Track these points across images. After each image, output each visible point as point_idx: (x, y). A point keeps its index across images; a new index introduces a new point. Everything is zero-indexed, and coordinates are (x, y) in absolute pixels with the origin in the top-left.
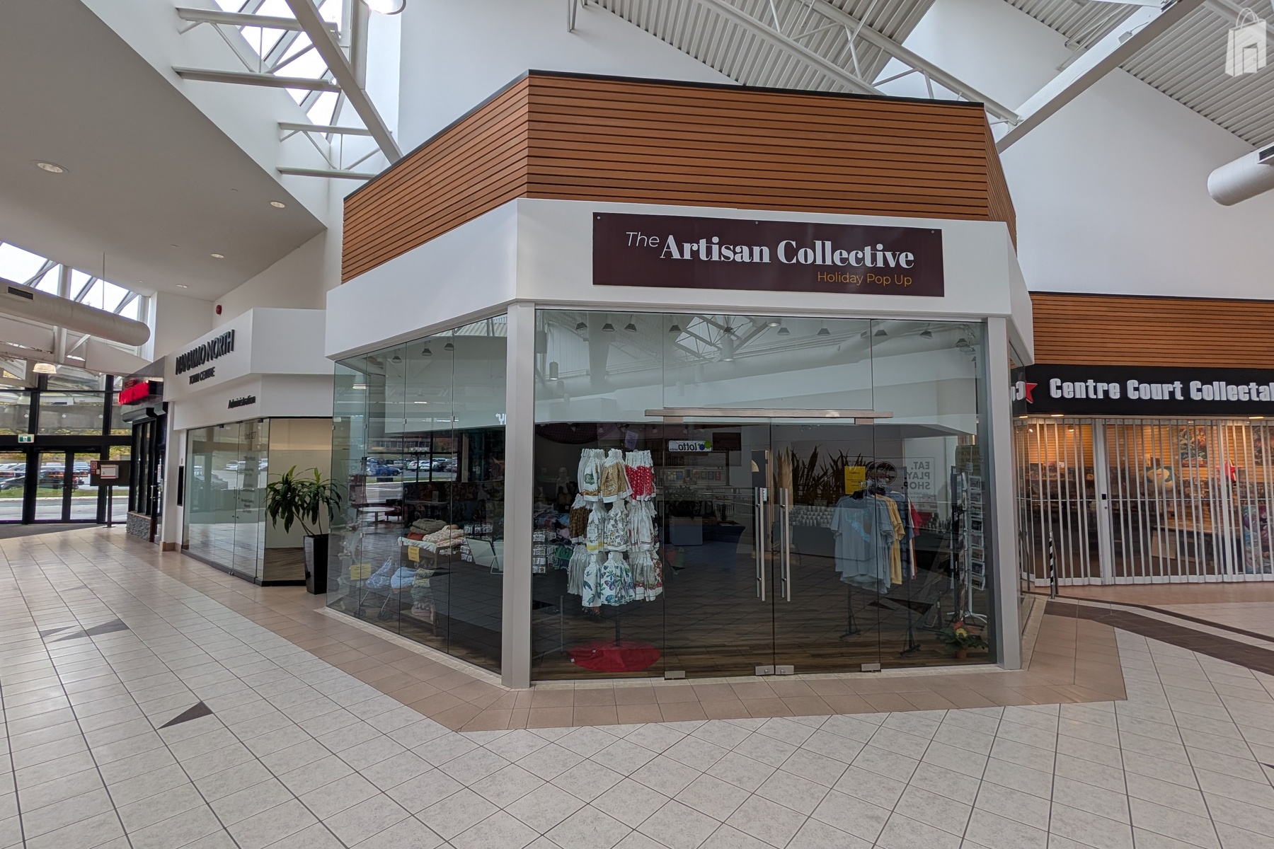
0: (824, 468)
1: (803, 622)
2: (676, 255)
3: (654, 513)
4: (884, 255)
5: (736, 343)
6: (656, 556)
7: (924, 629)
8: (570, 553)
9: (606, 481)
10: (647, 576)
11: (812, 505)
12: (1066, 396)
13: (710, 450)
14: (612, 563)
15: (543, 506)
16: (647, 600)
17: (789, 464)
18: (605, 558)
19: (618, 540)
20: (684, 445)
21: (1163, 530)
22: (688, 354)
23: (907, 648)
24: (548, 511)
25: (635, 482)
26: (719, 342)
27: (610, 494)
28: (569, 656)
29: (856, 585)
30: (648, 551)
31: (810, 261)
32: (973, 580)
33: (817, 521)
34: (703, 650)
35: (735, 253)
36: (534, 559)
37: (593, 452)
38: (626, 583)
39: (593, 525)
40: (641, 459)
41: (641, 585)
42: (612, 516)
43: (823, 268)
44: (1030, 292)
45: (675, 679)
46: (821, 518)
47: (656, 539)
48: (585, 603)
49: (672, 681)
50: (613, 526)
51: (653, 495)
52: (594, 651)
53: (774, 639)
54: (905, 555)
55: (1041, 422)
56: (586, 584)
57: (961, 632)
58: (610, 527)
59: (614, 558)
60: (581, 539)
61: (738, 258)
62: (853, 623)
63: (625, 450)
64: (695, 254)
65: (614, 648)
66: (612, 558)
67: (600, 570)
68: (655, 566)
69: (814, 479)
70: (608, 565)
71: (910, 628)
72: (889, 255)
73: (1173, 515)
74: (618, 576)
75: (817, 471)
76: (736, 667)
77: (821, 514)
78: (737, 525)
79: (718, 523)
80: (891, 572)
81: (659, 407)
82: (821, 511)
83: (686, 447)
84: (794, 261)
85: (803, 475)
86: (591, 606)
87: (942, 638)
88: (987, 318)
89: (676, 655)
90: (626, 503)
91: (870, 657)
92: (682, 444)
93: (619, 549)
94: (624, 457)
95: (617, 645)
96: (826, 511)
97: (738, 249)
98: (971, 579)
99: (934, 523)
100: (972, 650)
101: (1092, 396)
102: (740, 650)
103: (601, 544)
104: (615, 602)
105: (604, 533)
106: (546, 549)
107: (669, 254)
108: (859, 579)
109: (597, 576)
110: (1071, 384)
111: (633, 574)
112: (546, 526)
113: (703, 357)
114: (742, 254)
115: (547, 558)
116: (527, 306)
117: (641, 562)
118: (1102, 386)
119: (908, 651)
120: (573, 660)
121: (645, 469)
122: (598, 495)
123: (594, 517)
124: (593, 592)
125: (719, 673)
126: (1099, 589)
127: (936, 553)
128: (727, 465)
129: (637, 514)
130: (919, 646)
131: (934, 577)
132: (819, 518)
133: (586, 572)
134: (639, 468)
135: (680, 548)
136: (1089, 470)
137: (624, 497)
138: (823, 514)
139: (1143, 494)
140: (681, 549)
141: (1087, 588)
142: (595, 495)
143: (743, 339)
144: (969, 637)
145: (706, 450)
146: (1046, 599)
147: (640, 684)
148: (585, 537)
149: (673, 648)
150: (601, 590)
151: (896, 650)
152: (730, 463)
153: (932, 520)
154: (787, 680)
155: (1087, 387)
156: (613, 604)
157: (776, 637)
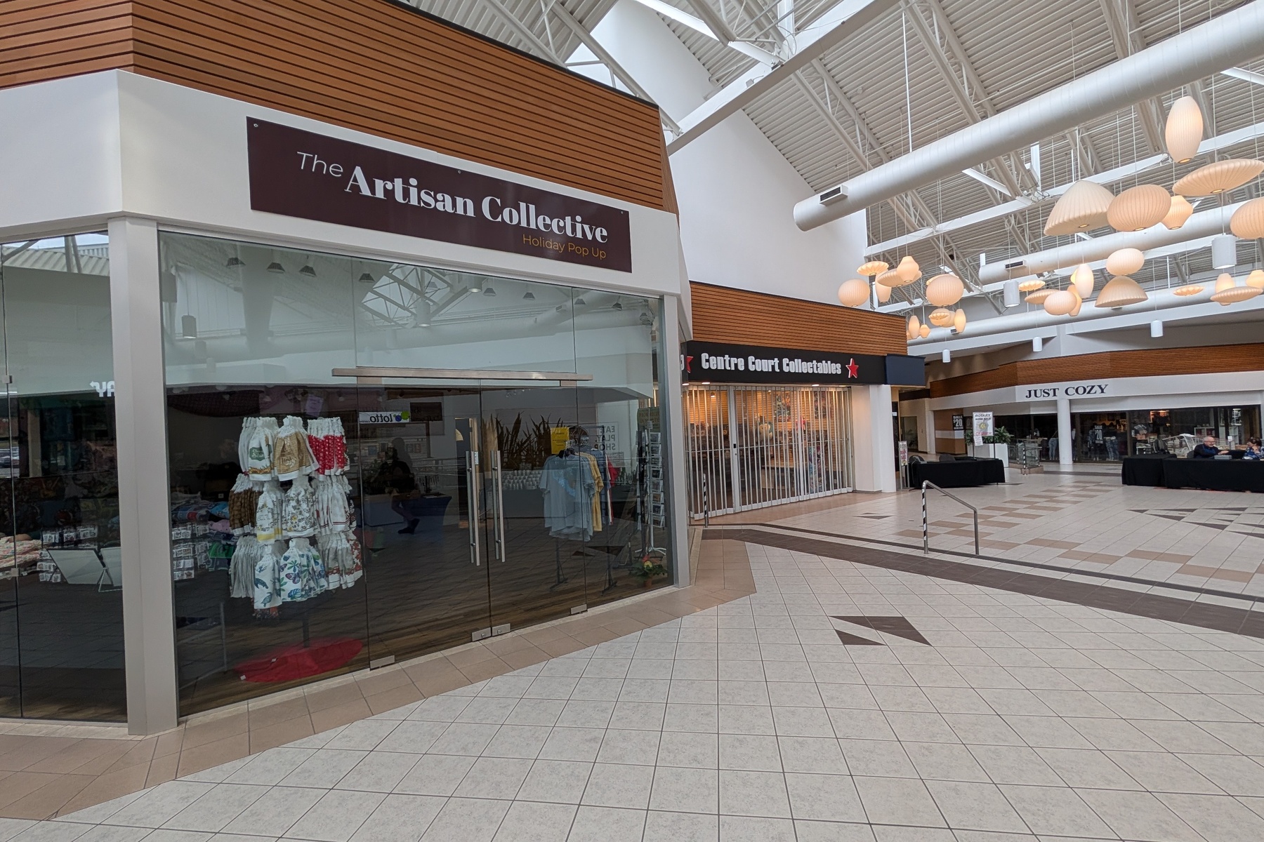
0: (527, 433)
1: (514, 582)
2: (366, 191)
3: (348, 488)
4: (582, 227)
5: (433, 308)
6: (353, 537)
7: (619, 567)
8: (230, 549)
9: (282, 455)
10: (343, 561)
11: (518, 469)
12: (712, 368)
13: (408, 421)
14: (295, 552)
15: (183, 497)
16: (344, 587)
17: (493, 431)
18: (285, 547)
19: (302, 524)
20: (377, 416)
21: (768, 468)
22: (375, 317)
23: (607, 586)
24: (192, 501)
25: (321, 455)
26: (412, 306)
27: (287, 471)
28: (237, 673)
29: (563, 537)
30: (343, 532)
31: (515, 222)
32: (654, 520)
33: (523, 485)
34: (415, 628)
35: (436, 201)
36: (175, 562)
37: (260, 421)
38: (314, 572)
39: (266, 510)
40: (328, 428)
41: (335, 571)
42: (293, 496)
43: (528, 231)
44: (690, 281)
45: (382, 667)
46: (527, 481)
47: (350, 519)
48: (258, 605)
49: (380, 669)
50: (294, 508)
51: (347, 468)
52: (274, 660)
53: (490, 602)
54: (604, 505)
55: (695, 389)
56: (258, 582)
57: (648, 564)
58: (290, 509)
59: (297, 546)
60: (248, 528)
61: (440, 207)
62: (561, 573)
63: (306, 418)
64: (389, 193)
65: (303, 650)
66: (295, 546)
67: (278, 562)
68: (352, 548)
69: (518, 444)
70: (291, 555)
71: (609, 568)
72: (586, 227)
73: (773, 457)
74: (304, 566)
75: (521, 437)
76: (451, 638)
77: (526, 477)
78: (442, 496)
79: (422, 496)
80: (593, 521)
81: (350, 365)
82: (526, 475)
83: (380, 418)
84: (499, 219)
85: (507, 441)
86: (268, 606)
87: (634, 572)
88: (663, 296)
89: (382, 641)
90: (311, 479)
91: (578, 600)
92: (375, 416)
93: (305, 533)
94: (305, 425)
95: (305, 647)
96: (531, 474)
97: (439, 197)
98: (652, 519)
99: (622, 476)
100: (656, 577)
101: (728, 368)
102: (453, 621)
103: (278, 532)
104: (302, 596)
105: (282, 517)
106: (194, 548)
107: (356, 188)
108: (566, 531)
109: (274, 570)
110: (714, 358)
111: (323, 561)
112: (191, 519)
113: (395, 322)
114: (444, 203)
115: (195, 559)
116: (144, 225)
117: (334, 546)
118: (734, 360)
119: (608, 589)
120: (243, 677)
121: (334, 438)
122: (270, 473)
123: (267, 499)
124: (270, 590)
125: (433, 648)
126: (732, 516)
127: (625, 502)
128: (428, 434)
129: (325, 492)
130: (616, 582)
131: (625, 523)
132: (525, 481)
133: (257, 568)
134: (326, 437)
135: (379, 527)
136: (726, 427)
137: (308, 472)
138: (529, 477)
139: (757, 443)
140: (380, 529)
141: (725, 517)
142: (266, 473)
143: (441, 305)
144: (653, 567)
145: (403, 421)
146: (702, 528)
147: (339, 683)
148: (254, 525)
149: (378, 634)
150: (281, 585)
151: (599, 590)
152: (430, 433)
153: (620, 474)
154: (505, 638)
155: (725, 360)
156: (299, 599)
157: (492, 599)
